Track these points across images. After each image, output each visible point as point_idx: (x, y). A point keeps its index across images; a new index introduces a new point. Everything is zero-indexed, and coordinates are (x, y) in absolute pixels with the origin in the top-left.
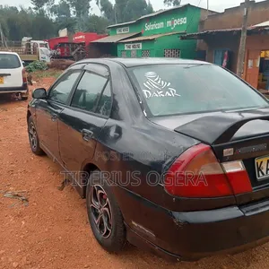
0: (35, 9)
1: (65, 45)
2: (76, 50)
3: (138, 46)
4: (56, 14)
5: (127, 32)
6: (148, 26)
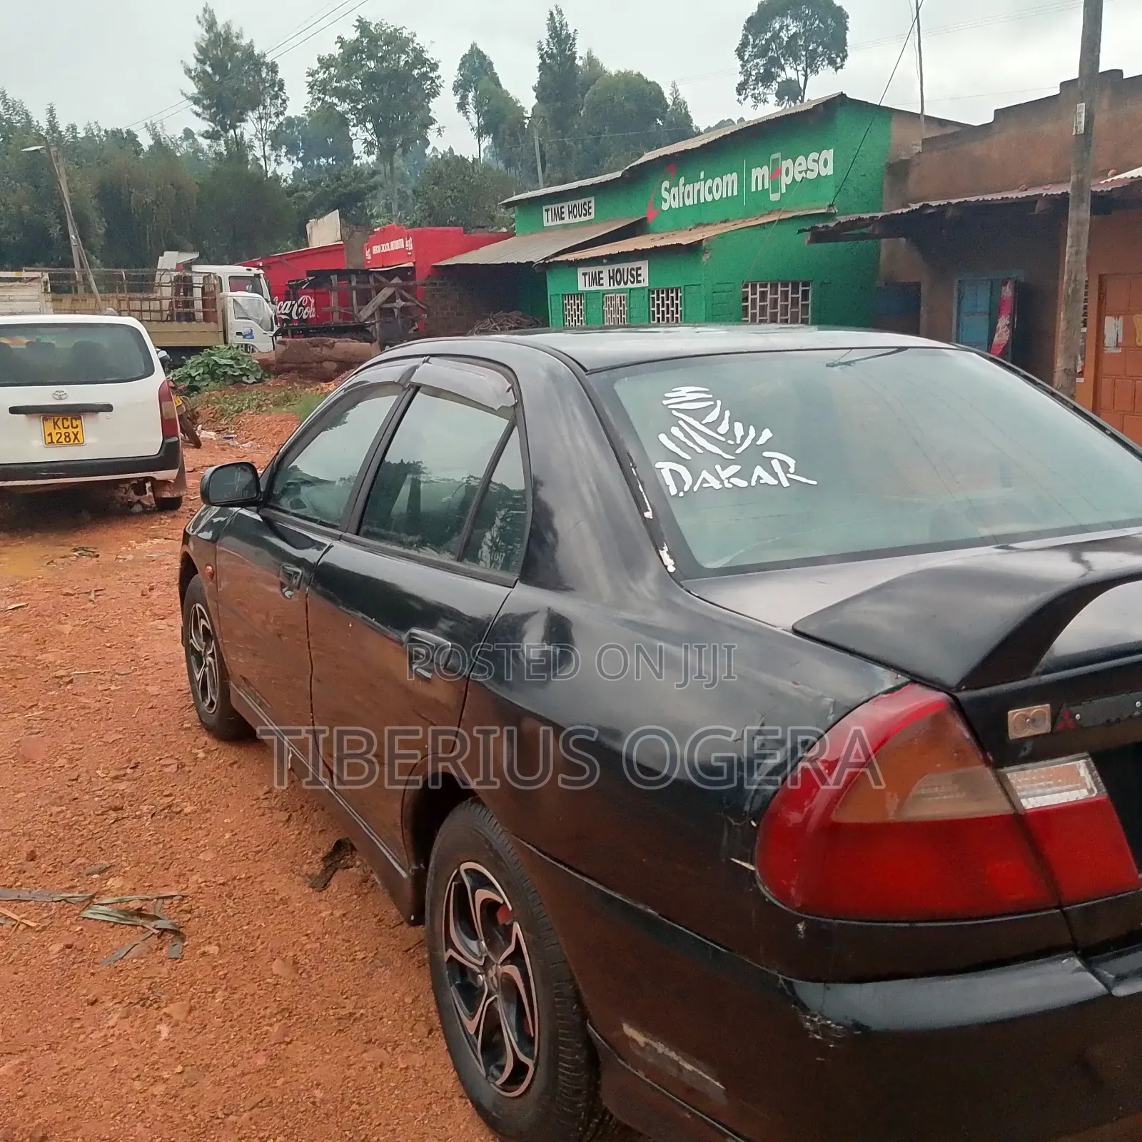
0: (207, 135)
1: (334, 278)
2: (380, 298)
3: (634, 273)
4: (297, 154)
5: (588, 218)
6: (674, 190)
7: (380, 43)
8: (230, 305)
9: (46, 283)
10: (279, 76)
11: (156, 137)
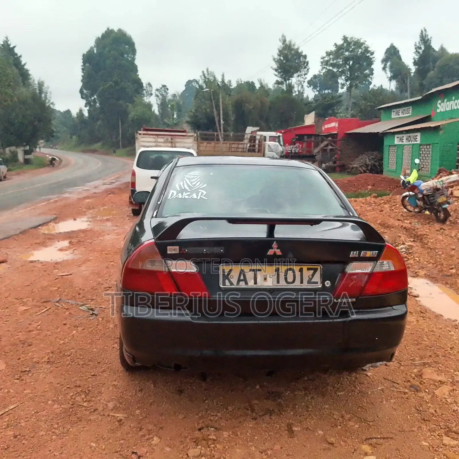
1: (306, 137)
2: (322, 145)
3: (415, 137)
4: (316, 89)
5: (409, 115)
6: (442, 104)
7: (351, 45)
8: (267, 147)
9: (195, 137)
10: (307, 60)
11: (261, 84)
